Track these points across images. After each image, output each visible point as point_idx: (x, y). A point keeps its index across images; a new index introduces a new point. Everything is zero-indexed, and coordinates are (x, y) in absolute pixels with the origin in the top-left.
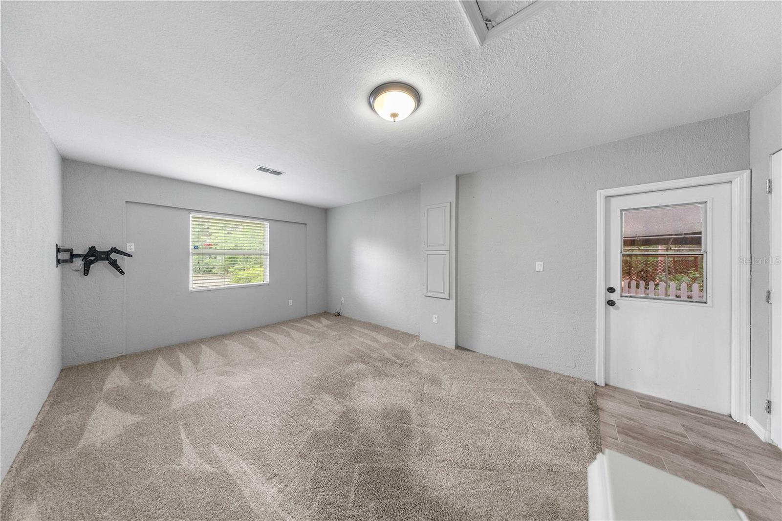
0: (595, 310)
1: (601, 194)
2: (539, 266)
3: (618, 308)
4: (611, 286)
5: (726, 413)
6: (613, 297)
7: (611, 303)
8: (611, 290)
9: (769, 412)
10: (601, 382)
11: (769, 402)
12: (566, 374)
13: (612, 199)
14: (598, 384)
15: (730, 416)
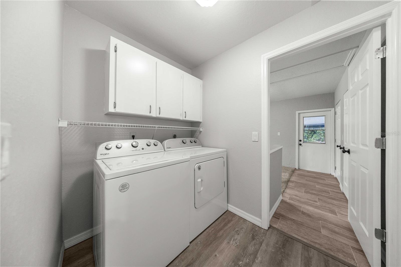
0: (296, 146)
1: (297, 112)
2: (279, 134)
3: (302, 146)
4: (300, 140)
5: (330, 174)
6: (301, 143)
7: (300, 145)
8: (300, 141)
9: (336, 169)
10: (297, 168)
11: (336, 167)
12: (287, 166)
13: (301, 114)
14: (296, 168)
15: (331, 174)
